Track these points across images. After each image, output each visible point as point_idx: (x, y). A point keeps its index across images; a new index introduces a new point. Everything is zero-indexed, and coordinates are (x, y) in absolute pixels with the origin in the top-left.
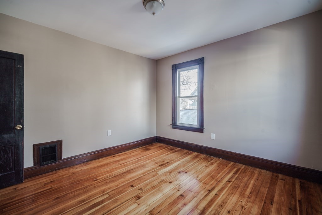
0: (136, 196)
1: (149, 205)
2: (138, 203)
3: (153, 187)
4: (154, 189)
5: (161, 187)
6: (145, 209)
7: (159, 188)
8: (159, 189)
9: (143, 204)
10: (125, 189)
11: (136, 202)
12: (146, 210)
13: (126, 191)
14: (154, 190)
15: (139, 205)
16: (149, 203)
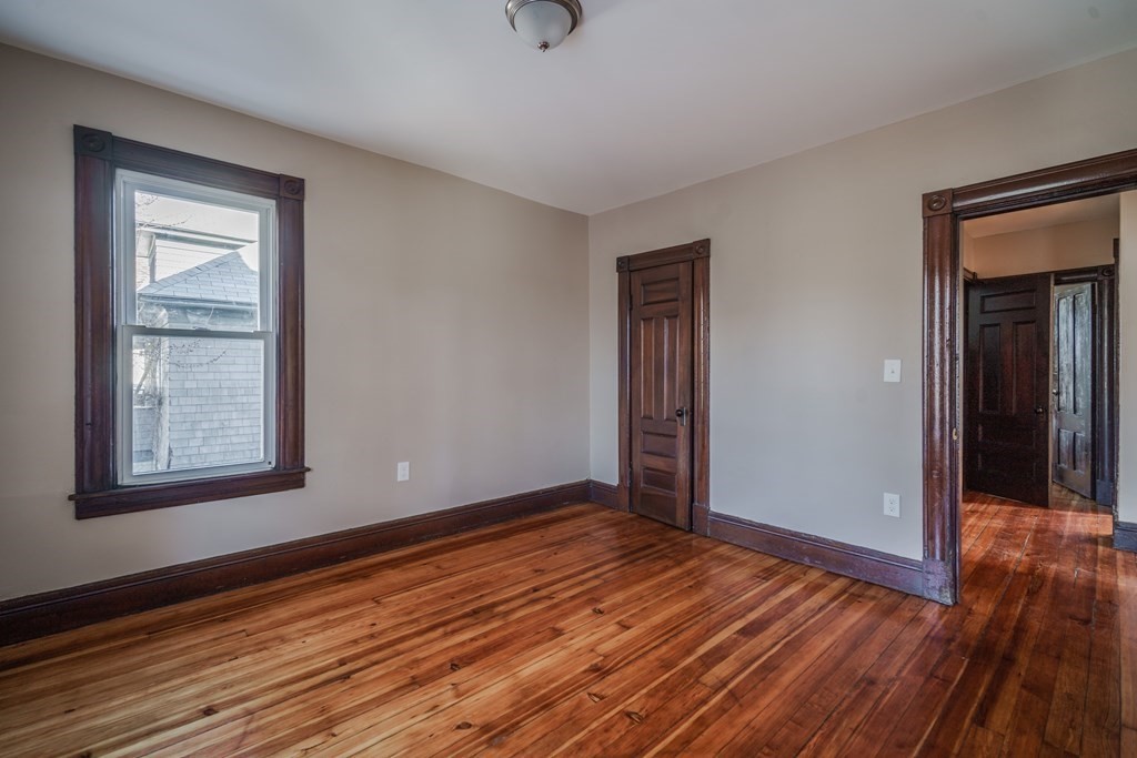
0: (608, 672)
1: (564, 648)
2: (593, 654)
3: (545, 704)
4: (544, 695)
5: (511, 706)
6: (572, 642)
7: (525, 701)
8: (526, 697)
9: (581, 652)
10: (654, 703)
11: (601, 658)
12: (572, 639)
13: (650, 695)
14: (543, 692)
15: (592, 650)
16: (563, 653)
